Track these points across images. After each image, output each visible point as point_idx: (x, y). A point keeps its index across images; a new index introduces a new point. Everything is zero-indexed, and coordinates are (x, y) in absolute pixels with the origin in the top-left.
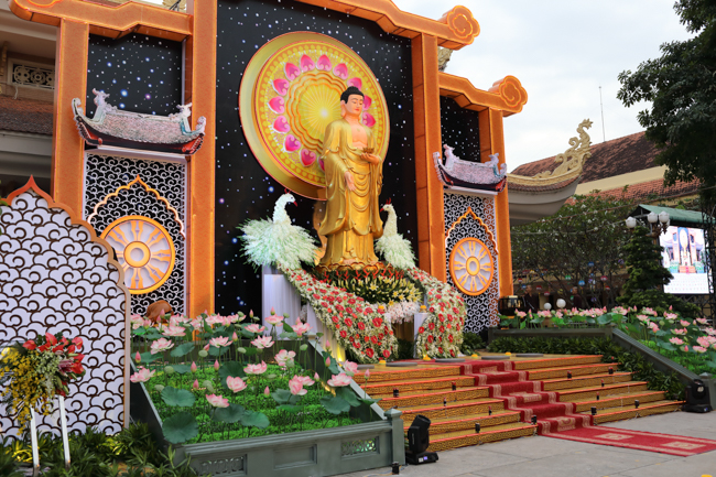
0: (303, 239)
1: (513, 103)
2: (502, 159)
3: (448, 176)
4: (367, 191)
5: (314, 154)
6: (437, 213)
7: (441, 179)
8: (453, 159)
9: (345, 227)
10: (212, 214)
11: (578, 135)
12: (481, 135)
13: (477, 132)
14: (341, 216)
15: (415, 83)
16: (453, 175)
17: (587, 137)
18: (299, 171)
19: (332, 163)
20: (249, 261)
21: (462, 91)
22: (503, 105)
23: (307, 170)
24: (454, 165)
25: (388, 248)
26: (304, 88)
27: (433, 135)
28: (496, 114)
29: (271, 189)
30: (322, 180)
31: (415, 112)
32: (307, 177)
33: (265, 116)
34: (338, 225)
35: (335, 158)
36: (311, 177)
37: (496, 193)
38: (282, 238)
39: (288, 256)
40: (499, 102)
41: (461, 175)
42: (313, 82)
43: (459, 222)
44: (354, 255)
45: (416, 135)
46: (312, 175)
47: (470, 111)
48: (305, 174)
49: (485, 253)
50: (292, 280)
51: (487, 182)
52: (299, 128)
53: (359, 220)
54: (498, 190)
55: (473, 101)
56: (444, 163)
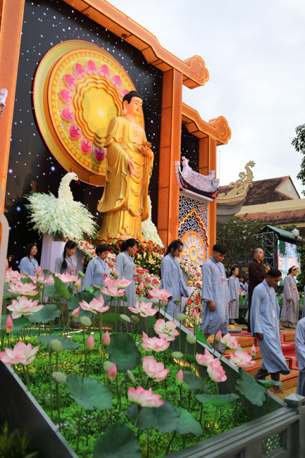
1: (223, 136)
2: (215, 173)
3: (184, 181)
5: (91, 144)
6: (174, 209)
7: (179, 182)
8: (187, 169)
9: (124, 207)
10: (4, 180)
12: (200, 156)
13: (197, 152)
14: (121, 197)
15: (164, 106)
16: (187, 181)
18: (78, 156)
21: (194, 120)
22: (217, 137)
23: (84, 157)
24: (188, 172)
26: (87, 88)
27: (176, 147)
28: (213, 141)
29: (53, 168)
30: (96, 168)
32: (84, 163)
33: (55, 104)
34: (118, 204)
36: (87, 163)
37: (211, 200)
38: (66, 211)
39: (72, 227)
40: (215, 134)
41: (192, 182)
42: (95, 85)
43: (186, 218)
44: (128, 232)
45: (162, 146)
46: (87, 161)
47: (195, 137)
48: (82, 160)
49: (201, 245)
50: (82, 248)
51: (207, 191)
52: (82, 120)
53: (134, 203)
54: (213, 198)
55: (200, 129)
56: (182, 170)
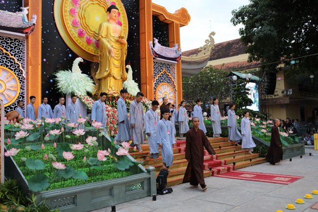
0: (88, 81)
1: (184, 20)
2: (179, 46)
3: (156, 53)
4: (120, 57)
5: (92, 38)
6: (150, 71)
7: (152, 54)
8: (158, 45)
9: (109, 75)
10: (40, 67)
11: (209, 39)
12: (170, 35)
13: (168, 33)
14: (107, 69)
15: (140, 7)
16: (158, 53)
17: (213, 40)
18: (84, 46)
19: (103, 43)
20: (60, 91)
21: (162, 13)
22: (180, 21)
23: (89, 47)
24: (158, 48)
25: (128, 86)
26: (87, 5)
27: (149, 33)
28: (177, 25)
29: (70, 55)
30: (96, 52)
31: (140, 21)
32: (88, 50)
33: (68, 18)
34: (106, 74)
35: (104, 40)
36: (90, 50)
37: (176, 62)
38: (77, 80)
39: (80, 89)
40: (179, 20)
41: (161, 53)
42: (92, 2)
43: (160, 75)
44: (113, 89)
45: (141, 33)
46: (91, 49)
47: (165, 23)
48: (87, 48)
49: (171, 90)
50: (83, 101)
51: (173, 57)
52: (85, 25)
53: (116, 72)
54: (178, 61)
55: (167, 18)
56: (154, 47)
